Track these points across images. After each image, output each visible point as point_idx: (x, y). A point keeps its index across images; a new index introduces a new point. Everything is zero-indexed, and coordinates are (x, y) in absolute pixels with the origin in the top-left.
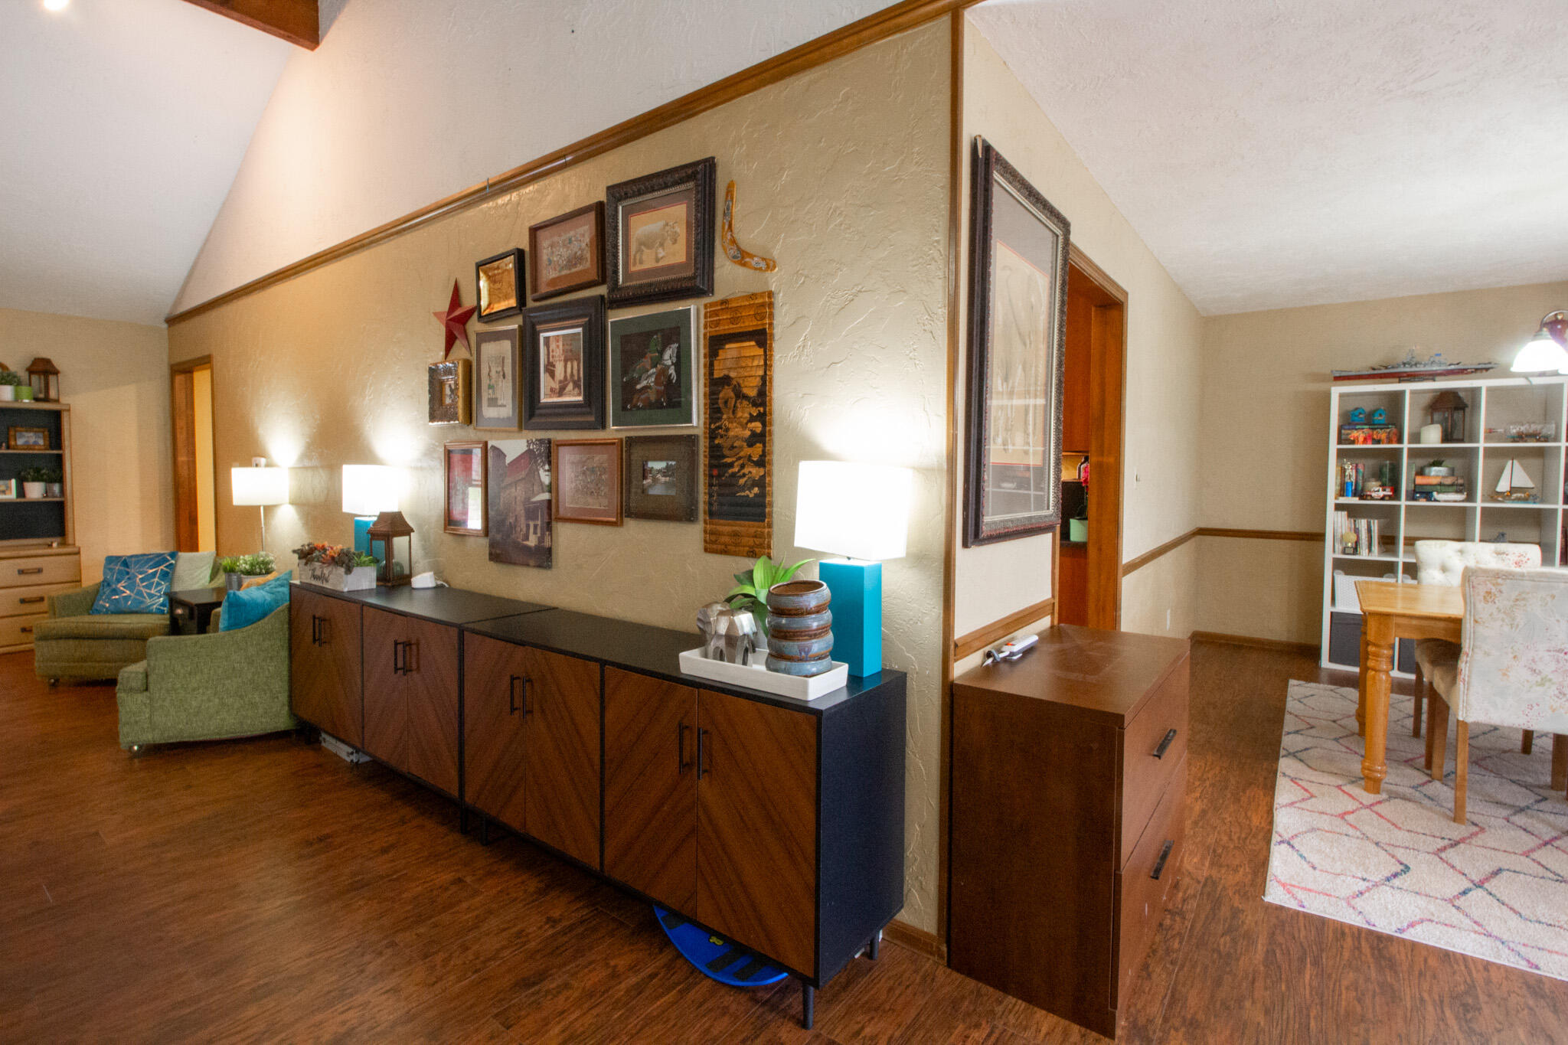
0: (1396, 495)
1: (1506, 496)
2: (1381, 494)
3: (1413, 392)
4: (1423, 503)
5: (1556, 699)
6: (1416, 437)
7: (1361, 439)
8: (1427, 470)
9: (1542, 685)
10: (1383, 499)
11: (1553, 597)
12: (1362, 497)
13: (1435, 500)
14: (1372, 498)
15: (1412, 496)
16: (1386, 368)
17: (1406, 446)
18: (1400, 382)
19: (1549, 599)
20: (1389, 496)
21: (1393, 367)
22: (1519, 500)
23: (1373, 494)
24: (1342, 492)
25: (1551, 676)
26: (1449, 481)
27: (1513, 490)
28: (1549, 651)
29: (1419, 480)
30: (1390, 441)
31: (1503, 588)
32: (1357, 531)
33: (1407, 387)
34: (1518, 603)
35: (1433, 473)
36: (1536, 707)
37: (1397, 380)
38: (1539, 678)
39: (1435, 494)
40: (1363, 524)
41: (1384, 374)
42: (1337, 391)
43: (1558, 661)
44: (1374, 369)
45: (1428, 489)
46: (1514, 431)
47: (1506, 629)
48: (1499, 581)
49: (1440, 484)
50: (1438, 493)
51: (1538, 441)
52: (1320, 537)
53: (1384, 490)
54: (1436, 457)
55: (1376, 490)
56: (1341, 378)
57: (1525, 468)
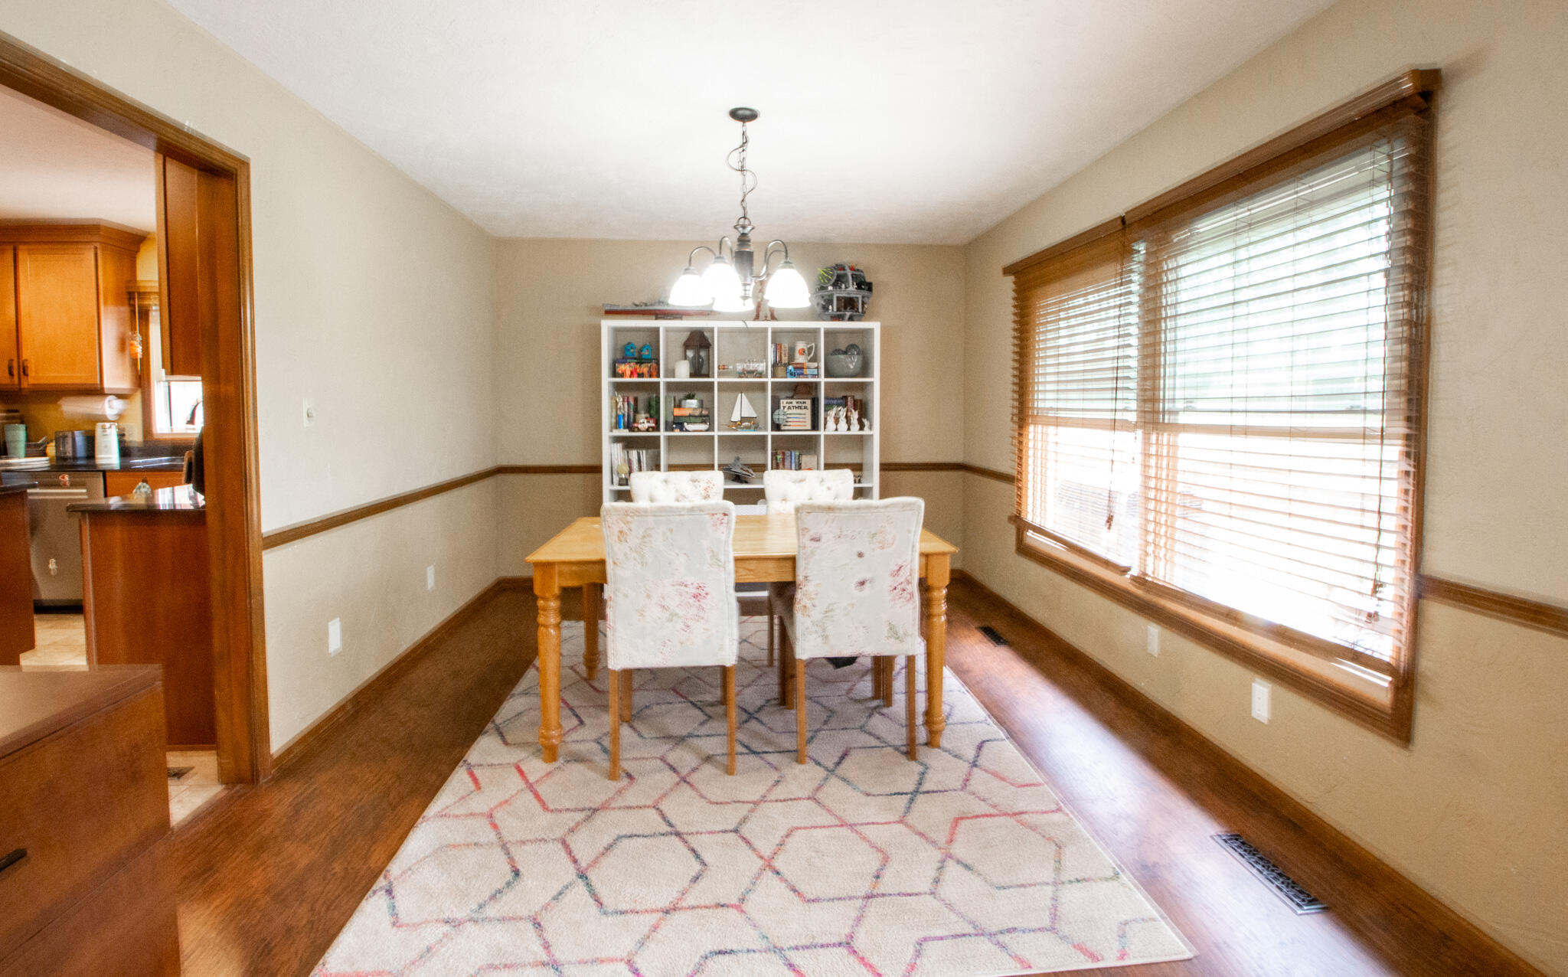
0: (657, 428)
1: (737, 425)
2: (646, 425)
3: (668, 330)
4: (677, 433)
5: (683, 632)
6: (671, 373)
7: (628, 373)
8: (683, 402)
9: (670, 620)
10: (647, 430)
11: (671, 530)
12: (631, 429)
13: (687, 431)
14: (639, 430)
15: (668, 428)
16: (646, 305)
17: (662, 380)
18: (656, 319)
19: (668, 533)
20: (652, 427)
21: (651, 305)
22: (748, 428)
23: (640, 426)
24: (617, 426)
25: (677, 610)
26: (697, 413)
27: (743, 419)
28: (673, 585)
29: (677, 412)
30: (651, 376)
31: (633, 526)
32: (630, 462)
33: (662, 324)
34: (645, 540)
35: (687, 406)
36: (668, 643)
37: (654, 317)
38: (667, 614)
39: (685, 424)
40: (634, 454)
41: (645, 311)
42: (607, 325)
43: (681, 595)
44: (636, 305)
45: (682, 420)
46: (740, 367)
47: (639, 567)
48: (629, 518)
49: (690, 416)
50: (688, 423)
51: (755, 377)
52: (597, 470)
53: (648, 422)
54: (689, 391)
55: (643, 423)
56: (611, 313)
57: (751, 401)
